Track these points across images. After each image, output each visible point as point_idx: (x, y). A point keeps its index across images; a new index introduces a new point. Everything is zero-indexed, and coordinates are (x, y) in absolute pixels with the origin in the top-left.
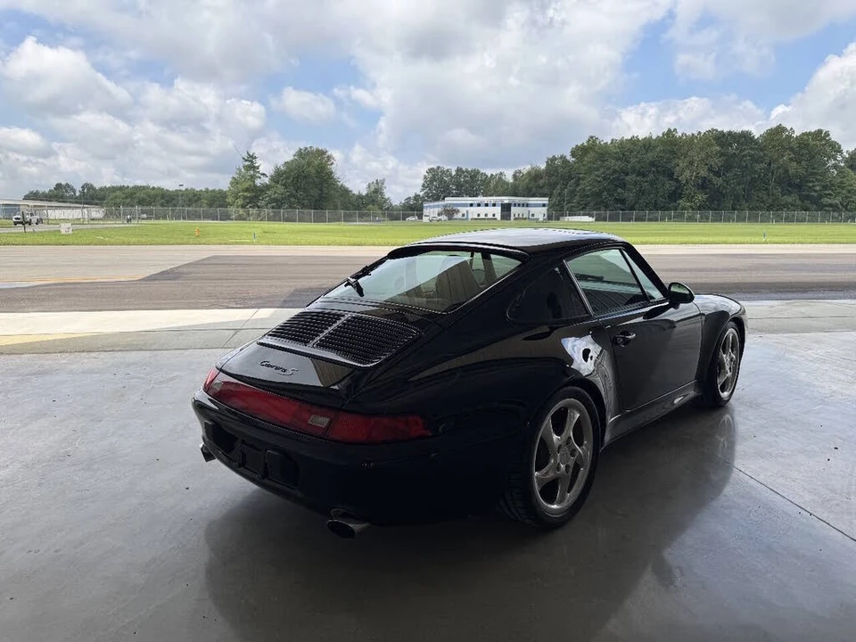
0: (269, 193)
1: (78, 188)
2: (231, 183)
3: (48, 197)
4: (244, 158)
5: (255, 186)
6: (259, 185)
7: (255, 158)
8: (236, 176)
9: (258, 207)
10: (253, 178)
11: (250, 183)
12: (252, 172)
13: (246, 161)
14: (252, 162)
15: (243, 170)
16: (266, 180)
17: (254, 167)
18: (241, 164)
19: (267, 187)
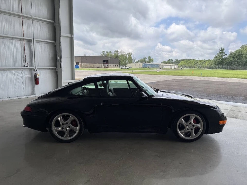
0: (227, 60)
1: (174, 60)
2: (215, 58)
3: (166, 63)
4: (220, 50)
5: (222, 58)
6: (224, 58)
7: (224, 49)
8: (216, 55)
9: (222, 65)
10: (222, 56)
11: (221, 57)
12: (222, 54)
13: (221, 50)
14: (223, 51)
15: (219, 53)
16: (227, 56)
17: (223, 52)
18: (219, 52)
19: (227, 58)
